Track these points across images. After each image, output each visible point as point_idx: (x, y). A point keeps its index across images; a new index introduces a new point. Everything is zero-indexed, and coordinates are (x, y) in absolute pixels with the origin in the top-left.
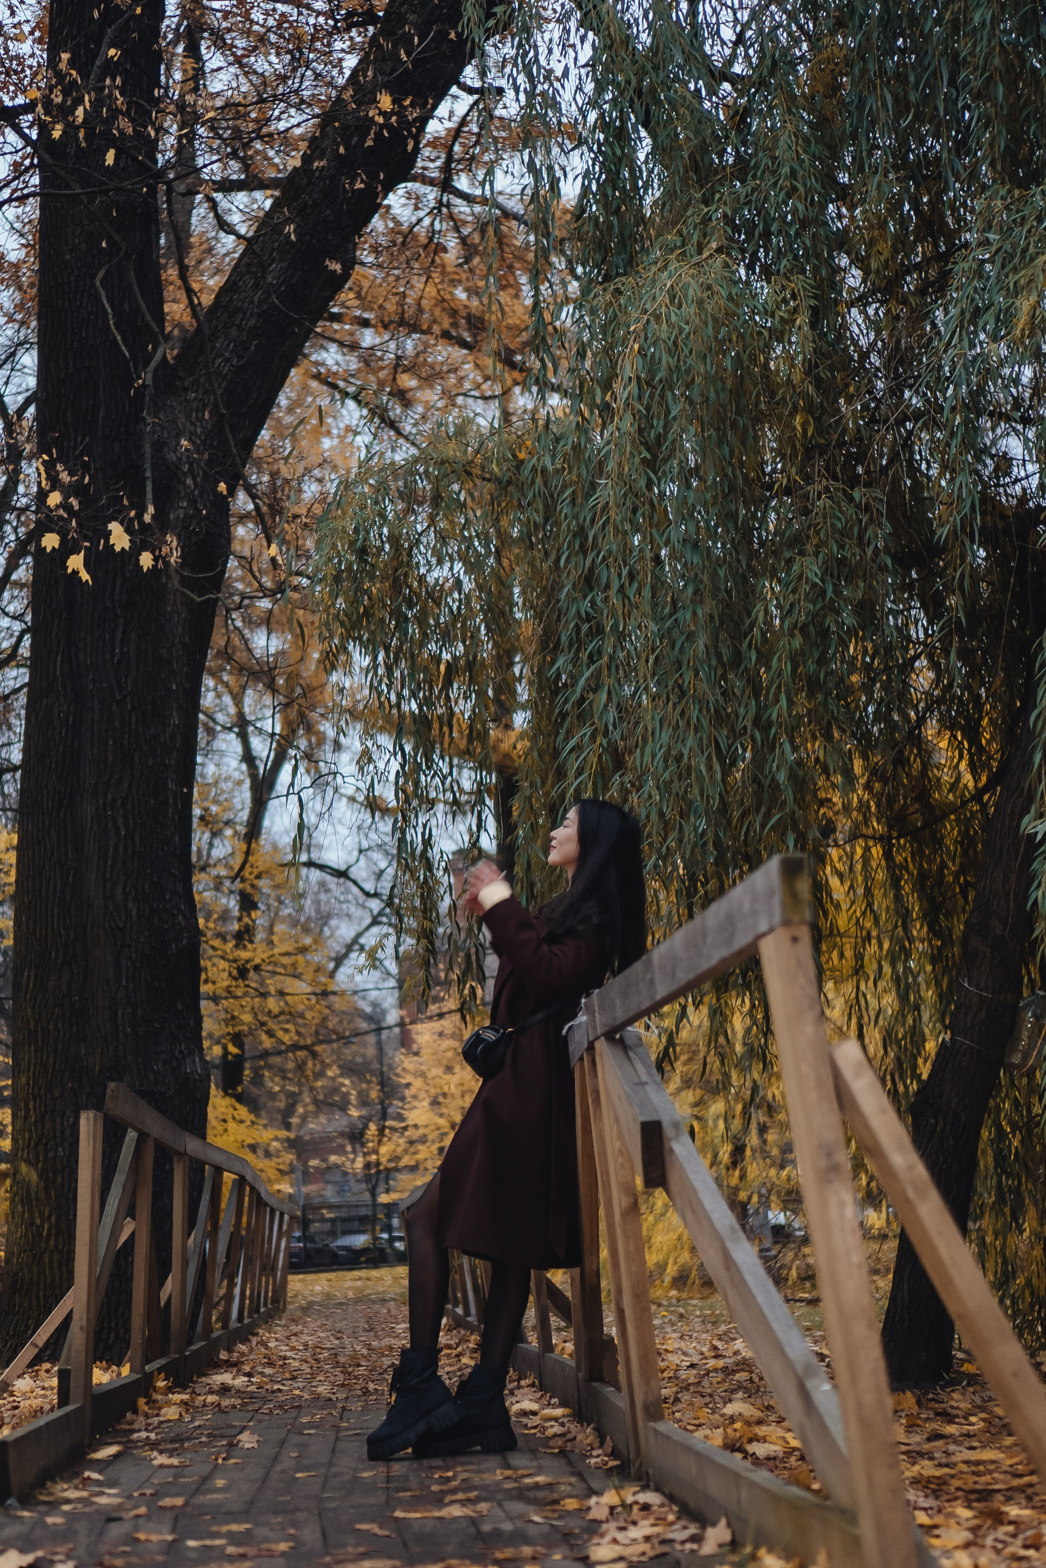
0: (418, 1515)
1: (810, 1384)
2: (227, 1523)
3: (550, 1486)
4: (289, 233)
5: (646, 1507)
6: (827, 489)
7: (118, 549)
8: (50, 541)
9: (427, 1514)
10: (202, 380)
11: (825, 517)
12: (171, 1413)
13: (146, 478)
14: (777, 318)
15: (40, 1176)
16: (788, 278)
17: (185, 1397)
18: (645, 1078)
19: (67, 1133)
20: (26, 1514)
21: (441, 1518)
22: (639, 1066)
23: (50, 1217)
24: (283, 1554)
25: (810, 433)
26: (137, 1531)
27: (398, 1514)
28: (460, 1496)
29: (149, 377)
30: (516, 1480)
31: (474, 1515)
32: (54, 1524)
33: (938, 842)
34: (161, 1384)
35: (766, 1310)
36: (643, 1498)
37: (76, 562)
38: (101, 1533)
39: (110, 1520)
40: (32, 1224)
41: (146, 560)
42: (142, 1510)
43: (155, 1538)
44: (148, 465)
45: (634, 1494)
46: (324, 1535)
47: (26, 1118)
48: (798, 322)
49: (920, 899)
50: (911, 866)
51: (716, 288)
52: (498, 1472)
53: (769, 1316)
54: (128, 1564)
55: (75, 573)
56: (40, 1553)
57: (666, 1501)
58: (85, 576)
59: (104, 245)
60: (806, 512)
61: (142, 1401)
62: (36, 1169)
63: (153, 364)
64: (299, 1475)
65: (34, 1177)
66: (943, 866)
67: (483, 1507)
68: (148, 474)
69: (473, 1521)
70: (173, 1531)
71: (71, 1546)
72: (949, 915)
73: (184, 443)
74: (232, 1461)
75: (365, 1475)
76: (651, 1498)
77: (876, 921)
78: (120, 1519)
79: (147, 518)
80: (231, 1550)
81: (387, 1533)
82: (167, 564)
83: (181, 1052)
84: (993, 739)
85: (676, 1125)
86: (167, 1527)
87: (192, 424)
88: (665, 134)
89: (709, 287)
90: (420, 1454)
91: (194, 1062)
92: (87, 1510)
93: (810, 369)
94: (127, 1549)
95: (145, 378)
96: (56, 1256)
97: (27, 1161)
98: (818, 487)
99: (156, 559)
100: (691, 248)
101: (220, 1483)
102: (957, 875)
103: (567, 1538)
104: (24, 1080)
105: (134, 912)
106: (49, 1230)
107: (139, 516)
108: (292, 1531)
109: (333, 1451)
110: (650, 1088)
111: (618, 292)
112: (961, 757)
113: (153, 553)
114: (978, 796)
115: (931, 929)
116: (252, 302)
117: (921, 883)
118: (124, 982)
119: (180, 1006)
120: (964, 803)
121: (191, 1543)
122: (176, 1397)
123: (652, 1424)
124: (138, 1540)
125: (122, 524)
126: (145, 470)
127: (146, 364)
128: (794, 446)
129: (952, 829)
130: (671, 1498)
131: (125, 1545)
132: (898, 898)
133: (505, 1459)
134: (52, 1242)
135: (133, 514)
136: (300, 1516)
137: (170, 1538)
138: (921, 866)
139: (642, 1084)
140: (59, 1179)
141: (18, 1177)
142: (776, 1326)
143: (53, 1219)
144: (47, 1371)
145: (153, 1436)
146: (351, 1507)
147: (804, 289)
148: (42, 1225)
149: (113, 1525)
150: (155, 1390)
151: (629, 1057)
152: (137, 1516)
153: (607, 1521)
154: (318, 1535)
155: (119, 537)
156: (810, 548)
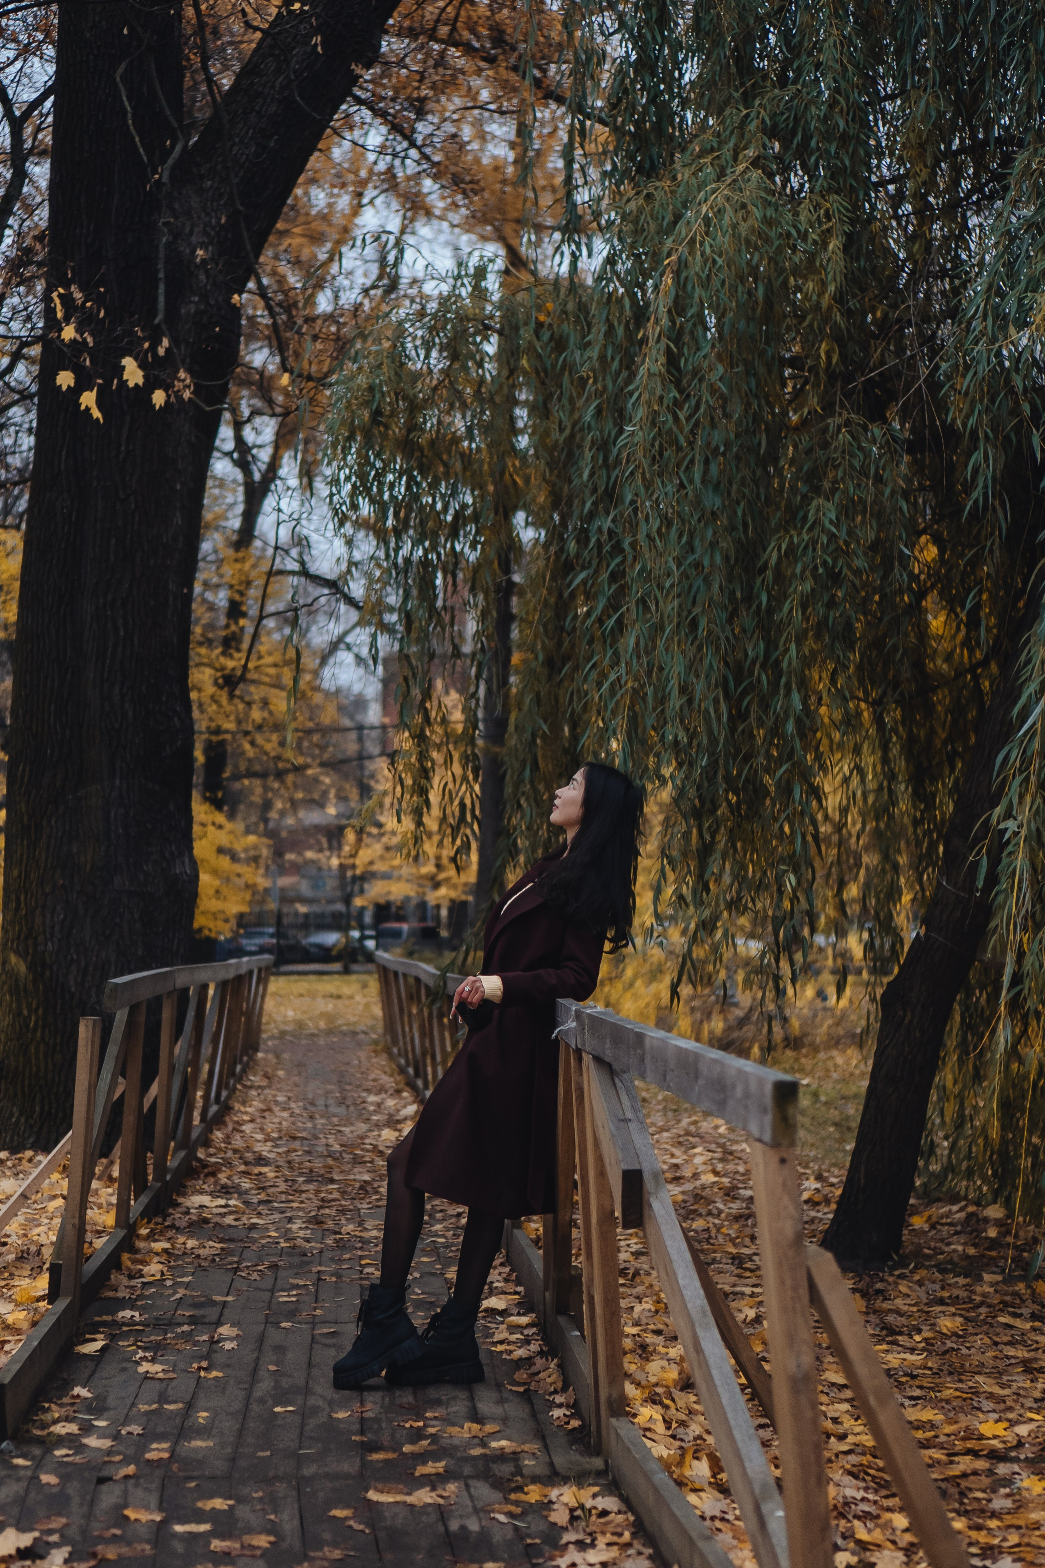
0: (391, 1500)
1: (765, 1508)
2: (211, 1497)
3: (515, 1457)
4: (316, 45)
5: (604, 1513)
6: (848, 423)
7: (131, 384)
8: (65, 379)
9: (399, 1498)
10: (219, 167)
11: (843, 452)
12: (154, 1269)
13: (157, 280)
14: (810, 241)
15: (29, 968)
16: (823, 196)
17: (167, 1245)
18: (629, 1115)
19: (57, 928)
20: (20, 1461)
21: (412, 1506)
22: (624, 1098)
23: (37, 1009)
24: (265, 1553)
25: (834, 361)
26: (126, 1506)
27: (372, 1495)
28: (430, 1468)
29: (166, 174)
30: (484, 1444)
31: (441, 1501)
32: (48, 1484)
33: (929, 710)
34: (144, 1231)
35: (729, 1415)
36: (603, 1503)
37: (88, 399)
38: (92, 1503)
39: (102, 1481)
40: (20, 1014)
41: (159, 398)
42: (131, 1469)
43: (144, 1517)
44: (161, 266)
45: (594, 1496)
46: (301, 1517)
47: (17, 909)
48: (831, 246)
49: (907, 762)
50: (901, 729)
51: (750, 207)
52: (467, 1425)
53: (732, 1423)
54: (119, 1555)
55: (88, 409)
56: (36, 1534)
57: (624, 1508)
58: (96, 414)
59: (125, 31)
60: (825, 445)
61: (125, 1256)
62: (25, 961)
63: (170, 161)
64: (278, 1409)
65: (23, 968)
66: (932, 732)
67: (452, 1488)
68: (161, 275)
69: (442, 1512)
70: (161, 1509)
71: (64, 1520)
72: (934, 780)
73: (200, 252)
74: (215, 1374)
75: (341, 1415)
76: (609, 1503)
77: (863, 780)
78: (110, 1479)
79: (161, 351)
80: (217, 1544)
81: (361, 1527)
82: (179, 398)
83: (172, 853)
84: (991, 613)
85: (656, 1175)
86: (154, 1500)
87: (208, 214)
88: (708, 19)
89: (744, 206)
90: (393, 1383)
91: (183, 863)
92: (78, 1459)
93: (839, 298)
94: (118, 1532)
95: (162, 174)
96: (42, 1048)
97: (17, 953)
98: (838, 420)
99: (168, 396)
100: (727, 152)
101: (203, 1415)
102: (945, 743)
103: (530, 1551)
104: (15, 872)
105: (130, 713)
106: (36, 1022)
107: (153, 348)
108: (272, 1517)
109: (310, 1365)
110: (633, 1126)
111: (649, 197)
112: (958, 629)
113: (166, 391)
114: (972, 669)
115: (915, 793)
116: (273, 87)
117: (910, 747)
118: (117, 782)
119: (172, 807)
120: (959, 674)
121: (179, 1528)
122: (158, 1246)
123: (613, 1420)
124: (127, 1518)
125: (136, 359)
126: (157, 271)
127: (163, 162)
128: (817, 375)
129: (944, 697)
130: (628, 1504)
131: (115, 1526)
132: (885, 760)
133: (472, 1399)
134: (39, 1034)
135: (146, 345)
136: (281, 1489)
137: (158, 1518)
138: (911, 731)
139: (627, 1121)
140: (48, 973)
141: (7, 967)
142: (737, 1436)
143: (40, 1011)
144: (30, 1160)
145: (137, 1318)
146: (327, 1476)
147: (839, 212)
148: (29, 1016)
149: (104, 1488)
150: (138, 1236)
151: (614, 1084)
152: (127, 1477)
153: (565, 1529)
154: (296, 1522)
155: (132, 373)
156: (826, 485)
